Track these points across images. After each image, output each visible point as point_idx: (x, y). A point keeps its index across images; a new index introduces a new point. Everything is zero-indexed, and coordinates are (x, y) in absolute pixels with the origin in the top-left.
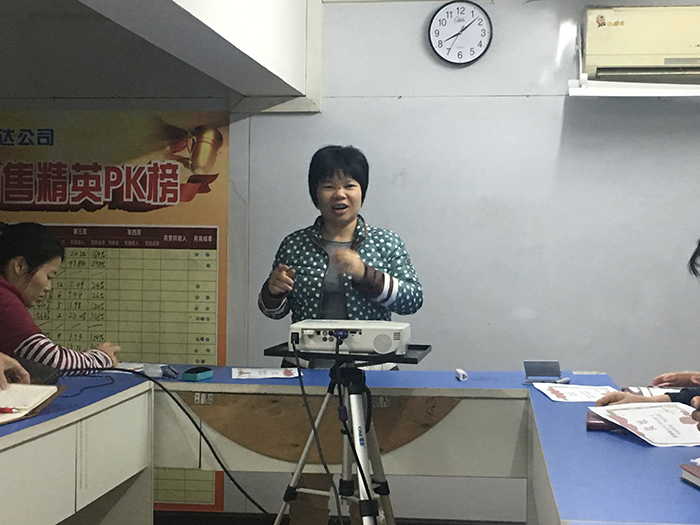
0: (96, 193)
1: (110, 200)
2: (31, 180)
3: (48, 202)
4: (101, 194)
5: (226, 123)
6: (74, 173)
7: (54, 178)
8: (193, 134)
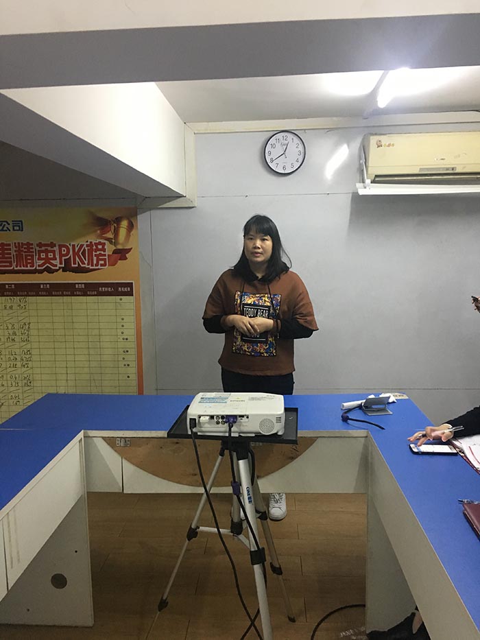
0: (53, 262)
1: (63, 266)
2: (10, 254)
3: (23, 268)
4: (57, 262)
5: (135, 215)
6: (38, 249)
7: (25, 252)
8: (114, 222)
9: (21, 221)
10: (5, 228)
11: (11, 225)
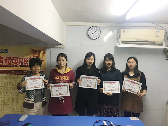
0: (17, 63)
1: (20, 65)
2: (3, 60)
3: (7, 65)
4: (19, 63)
5: (46, 49)
6: (12, 59)
7: (8, 60)
8: (39, 51)
9: (8, 50)
10: (2, 52)
11: (4, 51)
